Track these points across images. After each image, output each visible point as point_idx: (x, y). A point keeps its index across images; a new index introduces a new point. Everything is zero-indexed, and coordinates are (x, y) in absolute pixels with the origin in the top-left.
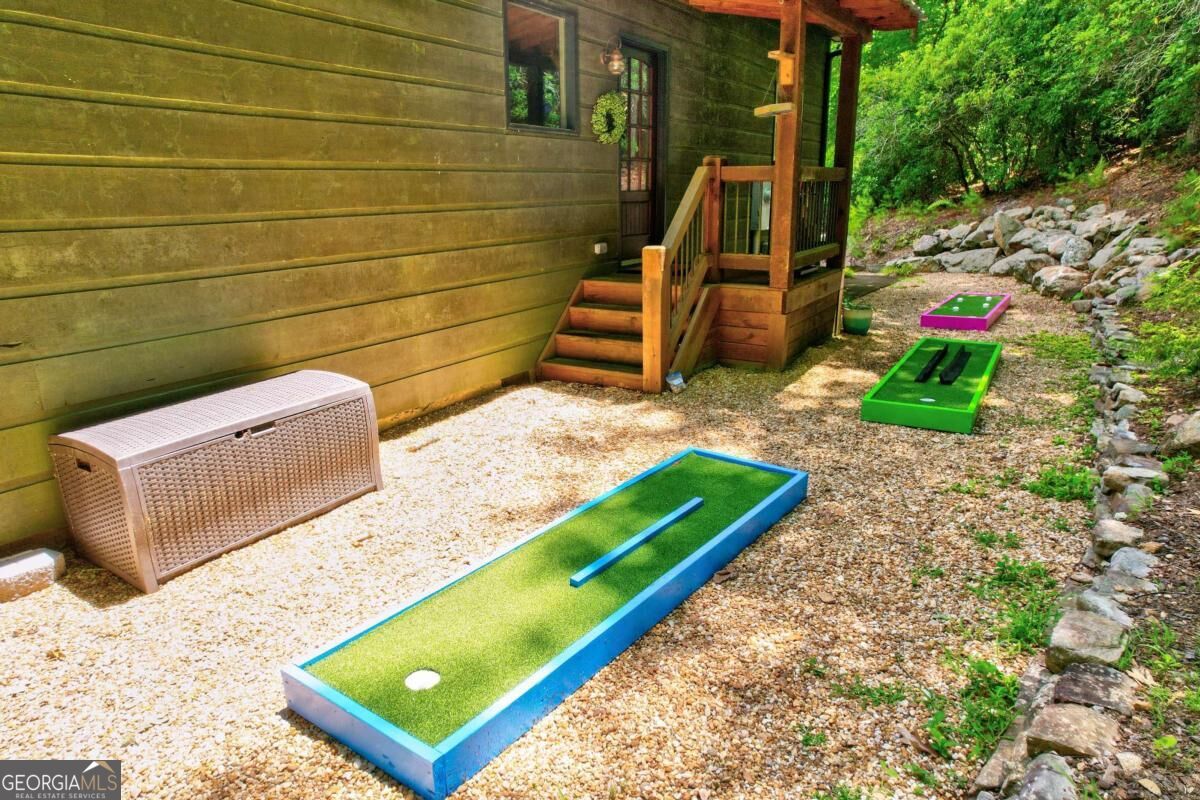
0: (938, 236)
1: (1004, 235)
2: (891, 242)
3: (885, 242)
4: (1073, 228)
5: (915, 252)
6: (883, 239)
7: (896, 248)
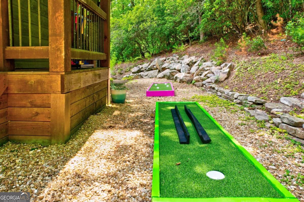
0: (139, 67)
1: (159, 66)
2: (124, 70)
3: (122, 70)
4: (180, 62)
5: (132, 72)
6: (122, 69)
7: (126, 72)
